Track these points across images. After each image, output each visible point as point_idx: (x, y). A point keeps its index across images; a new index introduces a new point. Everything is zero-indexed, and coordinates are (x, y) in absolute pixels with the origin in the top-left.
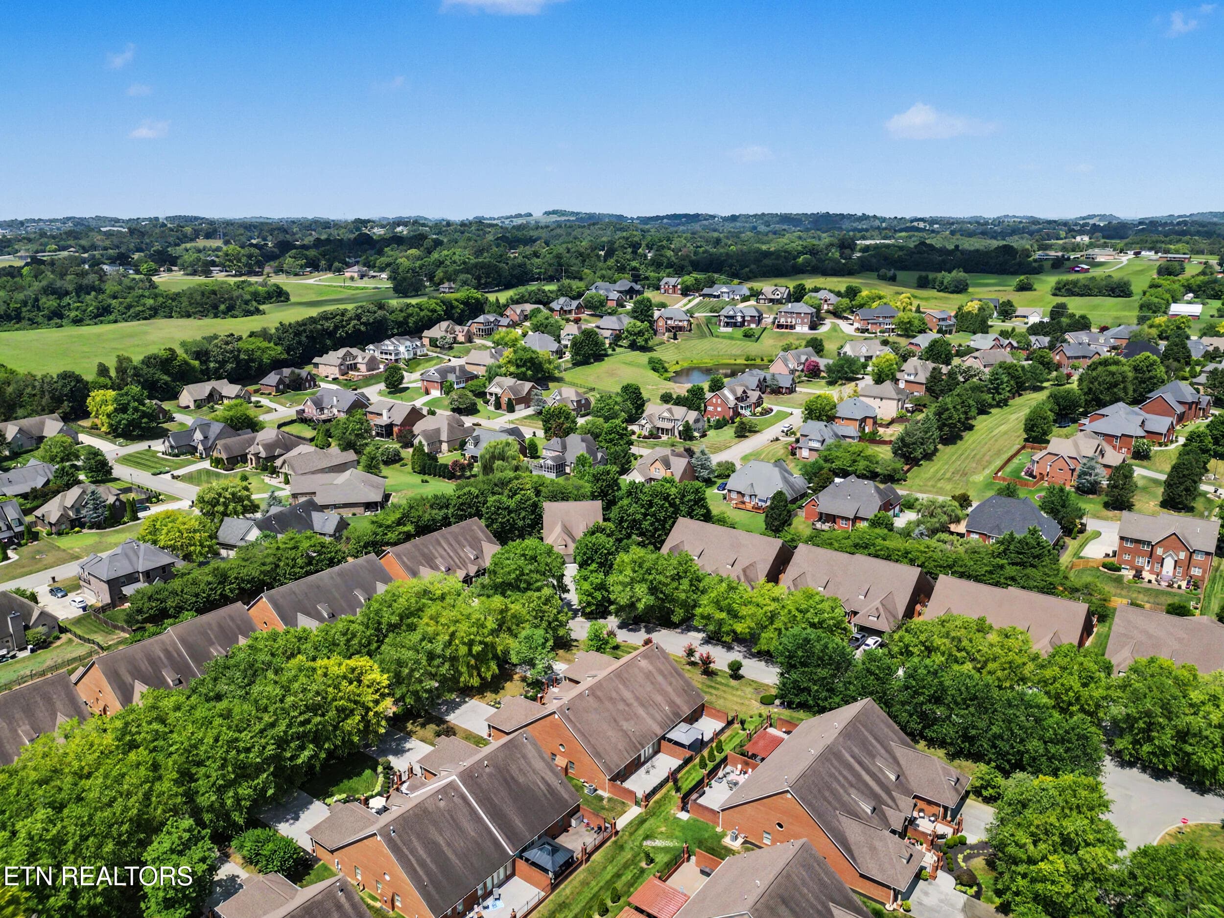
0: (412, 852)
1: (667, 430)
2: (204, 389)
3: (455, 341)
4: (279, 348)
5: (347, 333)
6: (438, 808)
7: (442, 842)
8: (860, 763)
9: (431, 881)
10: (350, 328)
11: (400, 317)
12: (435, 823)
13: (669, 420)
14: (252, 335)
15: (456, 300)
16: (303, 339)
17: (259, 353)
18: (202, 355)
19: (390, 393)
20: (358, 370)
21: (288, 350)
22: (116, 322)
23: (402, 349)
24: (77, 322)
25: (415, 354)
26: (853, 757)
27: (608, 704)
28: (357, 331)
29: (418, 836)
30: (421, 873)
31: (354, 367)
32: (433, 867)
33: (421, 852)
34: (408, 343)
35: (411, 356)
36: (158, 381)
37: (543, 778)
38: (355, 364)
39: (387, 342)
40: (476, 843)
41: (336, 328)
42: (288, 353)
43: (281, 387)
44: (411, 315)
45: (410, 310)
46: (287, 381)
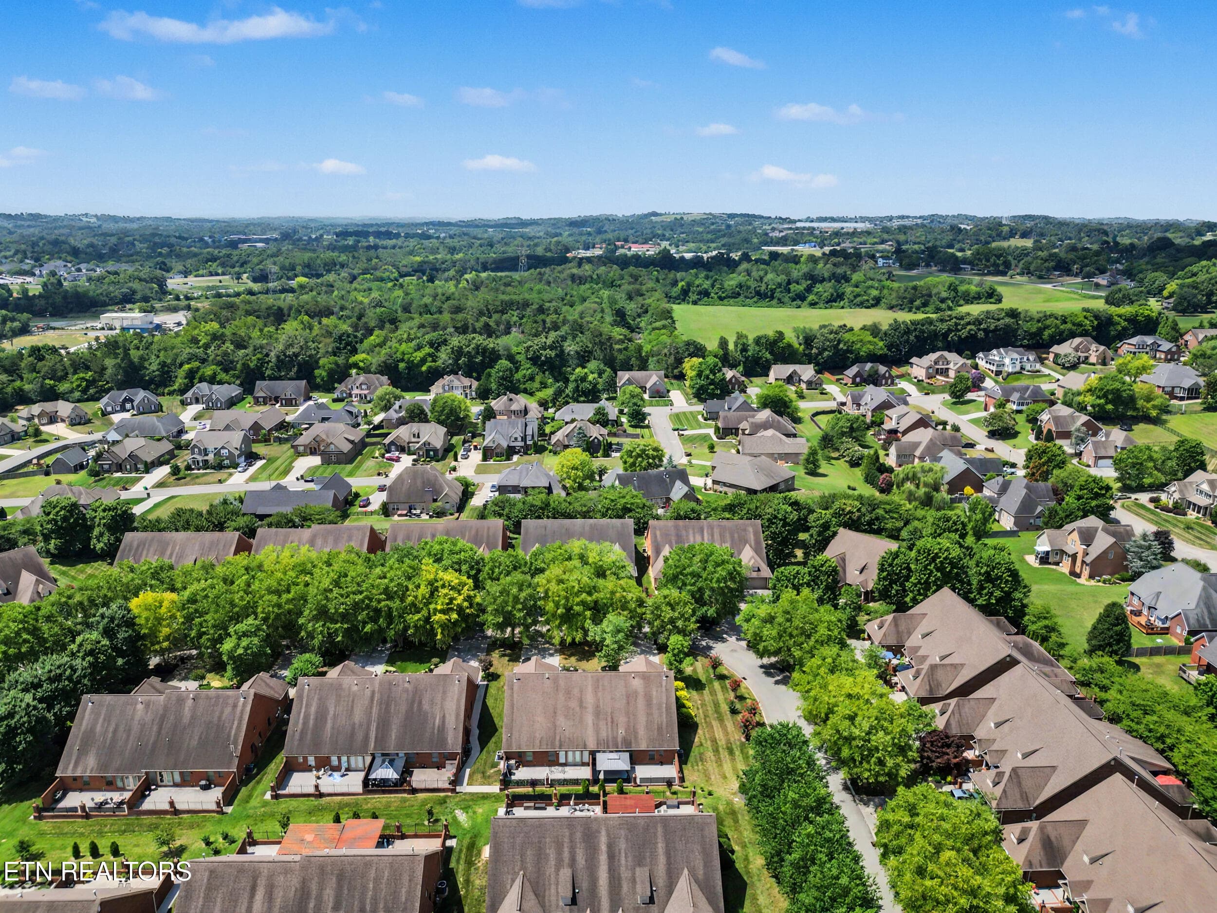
0: (307, 705)
1: (1200, 508)
2: (787, 369)
3: (1086, 360)
4: (881, 344)
5: (960, 337)
6: (350, 688)
7: (332, 713)
8: (612, 857)
9: (302, 732)
10: (964, 333)
11: (1034, 327)
12: (339, 697)
13: (1207, 495)
14: (864, 328)
15: (1120, 316)
16: (912, 338)
17: (858, 346)
18: (808, 340)
19: (954, 403)
20: (947, 376)
21: (889, 347)
22: (843, 308)
23: (1007, 361)
24: (813, 305)
25: (1022, 368)
26: (610, 846)
27: (561, 696)
28: (972, 337)
29: (320, 699)
30: (301, 721)
31: (944, 372)
32: (311, 722)
33: (313, 709)
34: (1015, 356)
35: (1018, 369)
36: (761, 358)
37: (444, 716)
38: (947, 369)
39: (994, 352)
40: (353, 728)
41: (949, 331)
42: (889, 350)
43: (858, 380)
44: (1047, 327)
45: (1048, 322)
46: (865, 375)
